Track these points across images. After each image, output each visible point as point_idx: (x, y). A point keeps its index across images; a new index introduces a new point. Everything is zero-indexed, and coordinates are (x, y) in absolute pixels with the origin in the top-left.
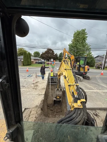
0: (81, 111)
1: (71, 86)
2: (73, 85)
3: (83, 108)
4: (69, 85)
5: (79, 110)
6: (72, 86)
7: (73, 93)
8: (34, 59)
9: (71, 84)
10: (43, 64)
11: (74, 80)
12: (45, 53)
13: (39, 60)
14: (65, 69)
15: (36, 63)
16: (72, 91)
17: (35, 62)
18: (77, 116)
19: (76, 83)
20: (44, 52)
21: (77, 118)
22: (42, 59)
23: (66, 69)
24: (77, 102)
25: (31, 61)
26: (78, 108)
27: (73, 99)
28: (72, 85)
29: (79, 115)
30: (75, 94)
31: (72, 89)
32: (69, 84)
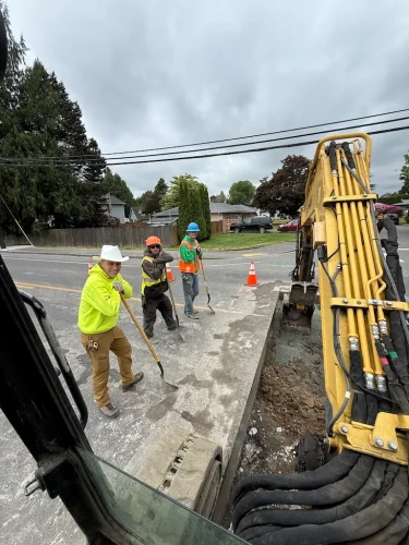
0: (390, 476)
1: (350, 312)
2: (365, 311)
3: (405, 466)
4: (334, 308)
5: (380, 467)
6: (360, 313)
7: (356, 357)
8: (224, 214)
9: (353, 303)
10: (262, 230)
11: (374, 277)
12: (272, 181)
13: (249, 214)
14: (327, 205)
15: (232, 228)
16: (354, 347)
17: (228, 224)
18: (350, 502)
19: (387, 295)
20: (270, 178)
21: (352, 511)
22: (258, 211)
23: (331, 205)
24: (369, 419)
25: (208, 222)
26: (376, 459)
27: (348, 395)
28: (355, 309)
29: (374, 500)
30: (367, 368)
31: (353, 332)
32: (338, 301)
